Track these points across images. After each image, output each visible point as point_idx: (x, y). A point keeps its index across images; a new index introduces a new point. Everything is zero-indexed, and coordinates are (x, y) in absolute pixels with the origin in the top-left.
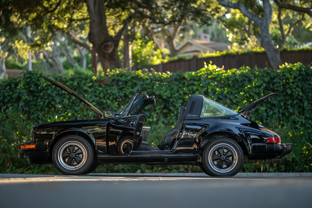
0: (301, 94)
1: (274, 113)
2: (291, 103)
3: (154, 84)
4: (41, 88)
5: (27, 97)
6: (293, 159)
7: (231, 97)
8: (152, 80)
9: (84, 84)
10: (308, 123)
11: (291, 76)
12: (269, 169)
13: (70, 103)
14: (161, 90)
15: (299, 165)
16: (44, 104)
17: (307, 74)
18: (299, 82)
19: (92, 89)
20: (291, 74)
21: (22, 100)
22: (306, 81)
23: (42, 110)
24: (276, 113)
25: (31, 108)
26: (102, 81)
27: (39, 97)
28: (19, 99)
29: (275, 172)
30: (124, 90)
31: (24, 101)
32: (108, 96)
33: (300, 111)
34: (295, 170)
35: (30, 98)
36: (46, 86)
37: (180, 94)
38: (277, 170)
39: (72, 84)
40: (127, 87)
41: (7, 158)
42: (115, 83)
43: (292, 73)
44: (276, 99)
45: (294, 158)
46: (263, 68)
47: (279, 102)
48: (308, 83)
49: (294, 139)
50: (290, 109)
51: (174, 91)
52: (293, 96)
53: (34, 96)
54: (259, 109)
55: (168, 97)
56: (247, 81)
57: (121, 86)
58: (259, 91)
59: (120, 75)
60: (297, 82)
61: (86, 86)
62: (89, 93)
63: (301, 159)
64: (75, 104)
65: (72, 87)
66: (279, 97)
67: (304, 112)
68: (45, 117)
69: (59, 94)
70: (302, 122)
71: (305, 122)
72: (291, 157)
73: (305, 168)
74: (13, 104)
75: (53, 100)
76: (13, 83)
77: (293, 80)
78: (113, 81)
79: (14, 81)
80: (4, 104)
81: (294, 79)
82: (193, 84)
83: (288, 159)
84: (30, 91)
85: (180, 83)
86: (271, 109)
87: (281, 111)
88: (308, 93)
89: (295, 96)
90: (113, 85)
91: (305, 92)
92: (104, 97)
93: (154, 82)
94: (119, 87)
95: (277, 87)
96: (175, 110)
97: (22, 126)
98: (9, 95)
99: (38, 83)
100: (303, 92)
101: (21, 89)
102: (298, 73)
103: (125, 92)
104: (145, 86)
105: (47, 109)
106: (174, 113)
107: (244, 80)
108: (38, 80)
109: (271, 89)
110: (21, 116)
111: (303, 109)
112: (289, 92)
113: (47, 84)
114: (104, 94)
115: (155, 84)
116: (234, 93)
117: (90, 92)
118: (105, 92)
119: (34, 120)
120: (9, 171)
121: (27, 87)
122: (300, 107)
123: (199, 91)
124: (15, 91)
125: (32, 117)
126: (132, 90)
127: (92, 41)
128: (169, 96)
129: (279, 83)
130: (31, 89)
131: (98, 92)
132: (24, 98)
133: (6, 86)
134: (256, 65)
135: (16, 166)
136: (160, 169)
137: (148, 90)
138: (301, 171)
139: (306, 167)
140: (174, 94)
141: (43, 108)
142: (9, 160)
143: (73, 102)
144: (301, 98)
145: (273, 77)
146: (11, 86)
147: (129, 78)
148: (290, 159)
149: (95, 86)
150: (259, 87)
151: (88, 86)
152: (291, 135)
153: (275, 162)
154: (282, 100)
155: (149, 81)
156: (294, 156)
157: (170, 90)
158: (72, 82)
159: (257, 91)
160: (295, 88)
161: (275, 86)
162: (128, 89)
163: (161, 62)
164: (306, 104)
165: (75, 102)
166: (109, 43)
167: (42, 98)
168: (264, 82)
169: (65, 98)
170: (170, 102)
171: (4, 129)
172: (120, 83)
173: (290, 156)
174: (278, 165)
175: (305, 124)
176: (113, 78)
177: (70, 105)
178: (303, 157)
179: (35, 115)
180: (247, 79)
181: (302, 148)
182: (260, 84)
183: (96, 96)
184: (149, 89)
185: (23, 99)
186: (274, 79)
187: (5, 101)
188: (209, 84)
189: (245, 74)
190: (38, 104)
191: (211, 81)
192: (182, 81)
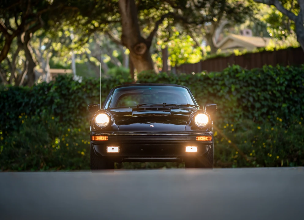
1: (296, 110)
4: (72, 91)
5: (59, 100)
7: (254, 95)
12: (289, 163)
16: (75, 106)
21: (55, 103)
23: (73, 112)
24: (298, 109)
25: (63, 110)
26: (130, 83)
27: (71, 100)
28: (52, 102)
29: (295, 166)
35: (62, 101)
36: (77, 89)
37: (205, 94)
38: (298, 165)
41: (41, 158)
44: (298, 96)
46: (285, 66)
53: (66, 99)
54: (281, 106)
56: (269, 79)
58: (281, 88)
59: (147, 77)
69: (89, 96)
74: (46, 107)
75: (84, 102)
76: (46, 87)
78: (141, 82)
80: (38, 107)
84: (62, 94)
85: (205, 83)
86: (294, 106)
95: (299, 84)
97: (54, 127)
98: (42, 99)
99: (69, 86)
101: (53, 92)
105: (78, 111)
107: (267, 79)
108: (70, 84)
109: (293, 86)
113: (77, 87)
116: (257, 91)
119: (67, 122)
120: (43, 169)
121: (59, 90)
123: (223, 90)
124: (48, 95)
125: (64, 119)
130: (63, 92)
132: (56, 101)
133: (40, 90)
134: (278, 64)
135: (49, 165)
140: (199, 93)
141: (75, 110)
142: (43, 160)
145: (294, 75)
146: (44, 89)
150: (281, 85)
153: (295, 157)
155: (175, 82)
159: (279, 88)
161: (297, 83)
163: (200, 61)
167: (73, 101)
168: (286, 80)
174: (298, 159)
179: (67, 117)
180: (270, 77)
182: (281, 82)
187: (38, 104)
188: (233, 83)
189: (268, 73)
190: (70, 106)
191: (234, 80)
192: (207, 81)
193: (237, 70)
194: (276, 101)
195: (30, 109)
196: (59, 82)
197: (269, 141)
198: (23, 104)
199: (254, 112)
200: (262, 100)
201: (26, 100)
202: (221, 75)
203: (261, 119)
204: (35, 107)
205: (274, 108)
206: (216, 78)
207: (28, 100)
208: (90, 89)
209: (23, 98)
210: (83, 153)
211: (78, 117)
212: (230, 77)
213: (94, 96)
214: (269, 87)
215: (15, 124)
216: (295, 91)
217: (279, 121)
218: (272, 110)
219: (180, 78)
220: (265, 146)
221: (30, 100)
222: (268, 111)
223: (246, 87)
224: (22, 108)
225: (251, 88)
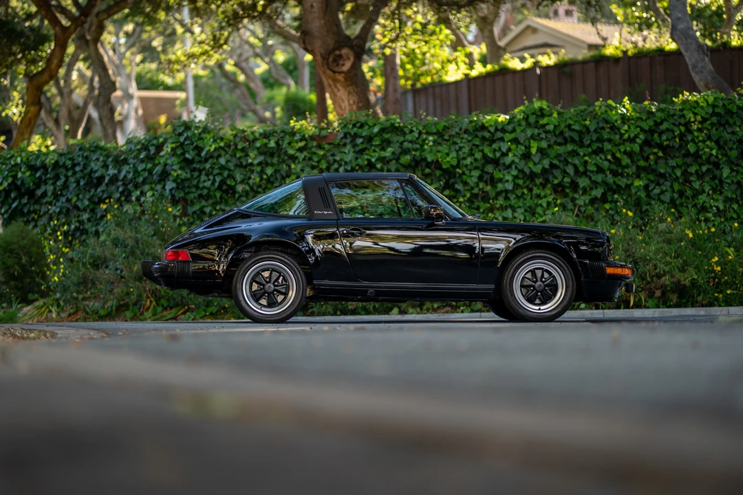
0: (714, 152)
1: (662, 192)
2: (696, 171)
3: (424, 140)
4: (206, 154)
5: (179, 172)
6: (693, 282)
7: (577, 162)
8: (420, 133)
9: (290, 144)
10: (731, 210)
11: (695, 118)
12: (646, 302)
13: (264, 182)
14: (439, 152)
15: (704, 292)
16: (213, 184)
17: (730, 113)
18: (712, 128)
19: (305, 153)
20: (695, 114)
21: (171, 178)
22: (726, 126)
23: (207, 197)
24: (666, 191)
25: (189, 193)
26: (325, 137)
27: (204, 172)
28: (164, 175)
29: (658, 307)
30: (367, 154)
31: (175, 181)
32: (336, 166)
33: (714, 187)
34: (697, 302)
35: (187, 173)
36: (215, 149)
37: (476, 160)
38: (663, 305)
39: (265, 145)
40: (373, 148)
41: (146, 291)
42: (348, 141)
43: (696, 111)
44: (667, 164)
45: (693, 279)
46: (641, 102)
47: (673, 168)
48: (730, 130)
49: (697, 242)
50: (695, 181)
51: (464, 153)
52: (700, 157)
53: (194, 170)
54: (632, 184)
55: (452, 166)
56: (608, 130)
57: (361, 147)
58: (632, 148)
59: (358, 125)
60: (708, 130)
61: (292, 147)
62: (299, 162)
63: (709, 282)
64: (272, 183)
65: (264, 151)
66: (672, 159)
67: (722, 187)
68: (215, 210)
69: (241, 163)
70: (718, 208)
71: (725, 206)
72: (690, 278)
73: (717, 299)
74: (153, 186)
75: (231, 176)
76: (153, 145)
77: (700, 126)
78: (345, 136)
79: (155, 142)
80: (136, 187)
81: (700, 123)
82: (502, 139)
83: (682, 283)
84: (186, 160)
85: (476, 136)
86: (658, 184)
87: (676, 187)
88: (731, 149)
89: (704, 157)
90: (345, 145)
91: (724, 149)
92: (328, 169)
93: (424, 136)
94: (357, 149)
95: (668, 140)
96: (468, 190)
97: (171, 228)
98: (144, 170)
99: (200, 144)
100: (720, 147)
101: (167, 156)
102: (710, 110)
103: (369, 157)
104: (406, 145)
105: (218, 195)
106: (464, 196)
107: (603, 128)
108: (201, 139)
109: (657, 143)
110: (170, 209)
111: (721, 181)
112: (692, 148)
113: (217, 146)
114: (328, 162)
115: (427, 142)
116: (582, 154)
117: (301, 160)
118: (331, 158)
119: (195, 216)
120: (150, 315)
121: (179, 152)
122: (714, 178)
123: (513, 152)
124: (157, 162)
125: (190, 210)
126: (383, 154)
127: (310, 48)
128: (454, 163)
129: (673, 131)
130: (187, 156)
131: (316, 159)
132: (175, 174)
133: (140, 151)
134: (627, 98)
135: (163, 306)
136: (436, 306)
137: (413, 153)
138: (711, 305)
139: (717, 297)
140: (464, 159)
141: (212, 193)
142: (149, 295)
143: (268, 180)
144: (716, 160)
145: (659, 121)
146: (149, 151)
147: (376, 130)
148: (687, 283)
149: (311, 148)
150: (632, 140)
151: (297, 147)
152: (691, 235)
153: (657, 289)
154: (678, 166)
155: (416, 134)
156: (696, 277)
157: (457, 151)
158: (265, 141)
159: (628, 149)
160: (704, 141)
161: (664, 137)
162: (374, 151)
163: (464, 77)
164: (726, 172)
165: (272, 179)
166: (345, 51)
167: (207, 175)
168: (642, 130)
169: (253, 171)
170: (457, 175)
171: (139, 236)
172: (359, 141)
173: (686, 275)
174: (663, 294)
175: (725, 211)
176: (345, 130)
177: (264, 186)
178: (712, 277)
179: (197, 207)
180: (608, 126)
181: (711, 259)
182: (632, 135)
183: (313, 167)
184: (416, 150)
185: (173, 176)
186: (661, 123)
187: (137, 180)
188: (532, 137)
189: (605, 116)
190: (201, 185)
191: (536, 131)
192: (480, 134)
193: (541, 109)
194: (622, 175)
195: (121, 189)
196: (180, 134)
198: (106, 181)
199: (576, 196)
200: (592, 172)
201: (112, 171)
202: (510, 122)
203: (590, 210)
204: (130, 187)
205: (618, 189)
206: (500, 127)
207: (116, 172)
208: (243, 150)
209: (106, 166)
211: (218, 208)
212: (529, 125)
213: (251, 164)
214: (607, 146)
215: (89, 220)
216: (661, 154)
217: (627, 214)
218: (614, 192)
219: (425, 127)
221: (120, 171)
222: (604, 194)
223: (559, 144)
224: (103, 187)
225: (570, 147)
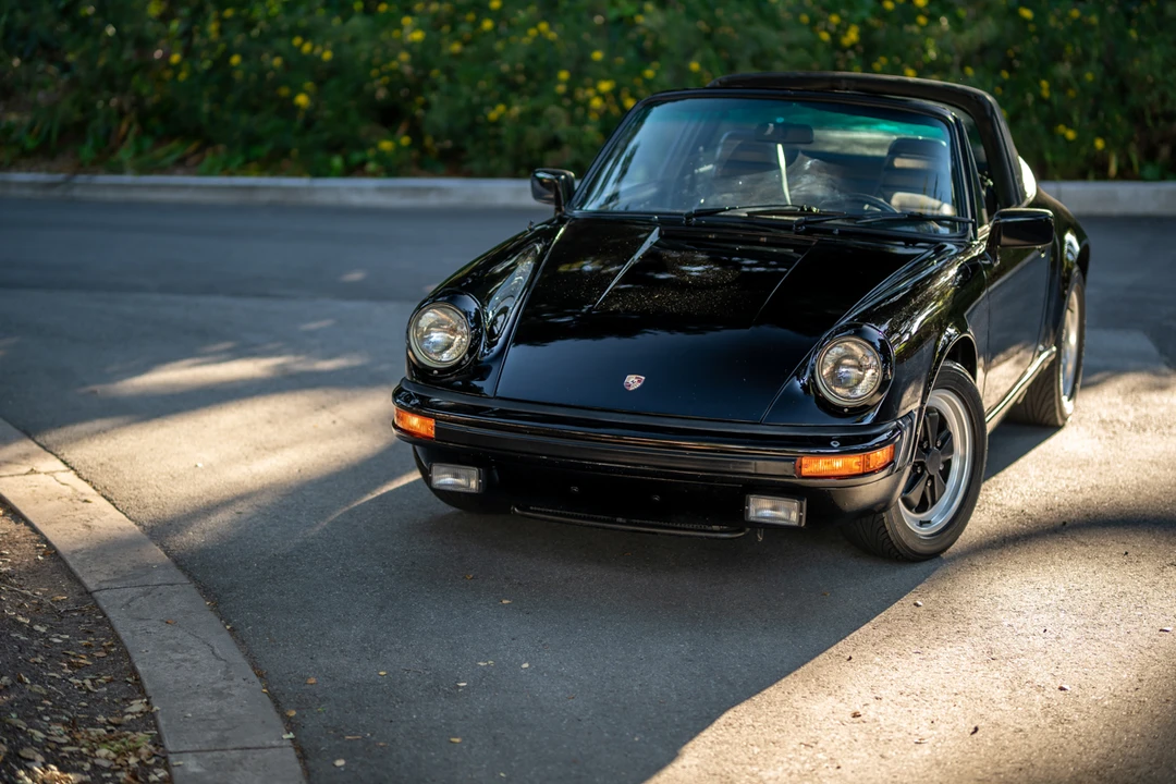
12: (1141, 166)
120: (130, 159)
135: (154, 132)
174: (1173, 154)
197: (1064, 70)
210: (302, 100)
220: (1046, 94)
